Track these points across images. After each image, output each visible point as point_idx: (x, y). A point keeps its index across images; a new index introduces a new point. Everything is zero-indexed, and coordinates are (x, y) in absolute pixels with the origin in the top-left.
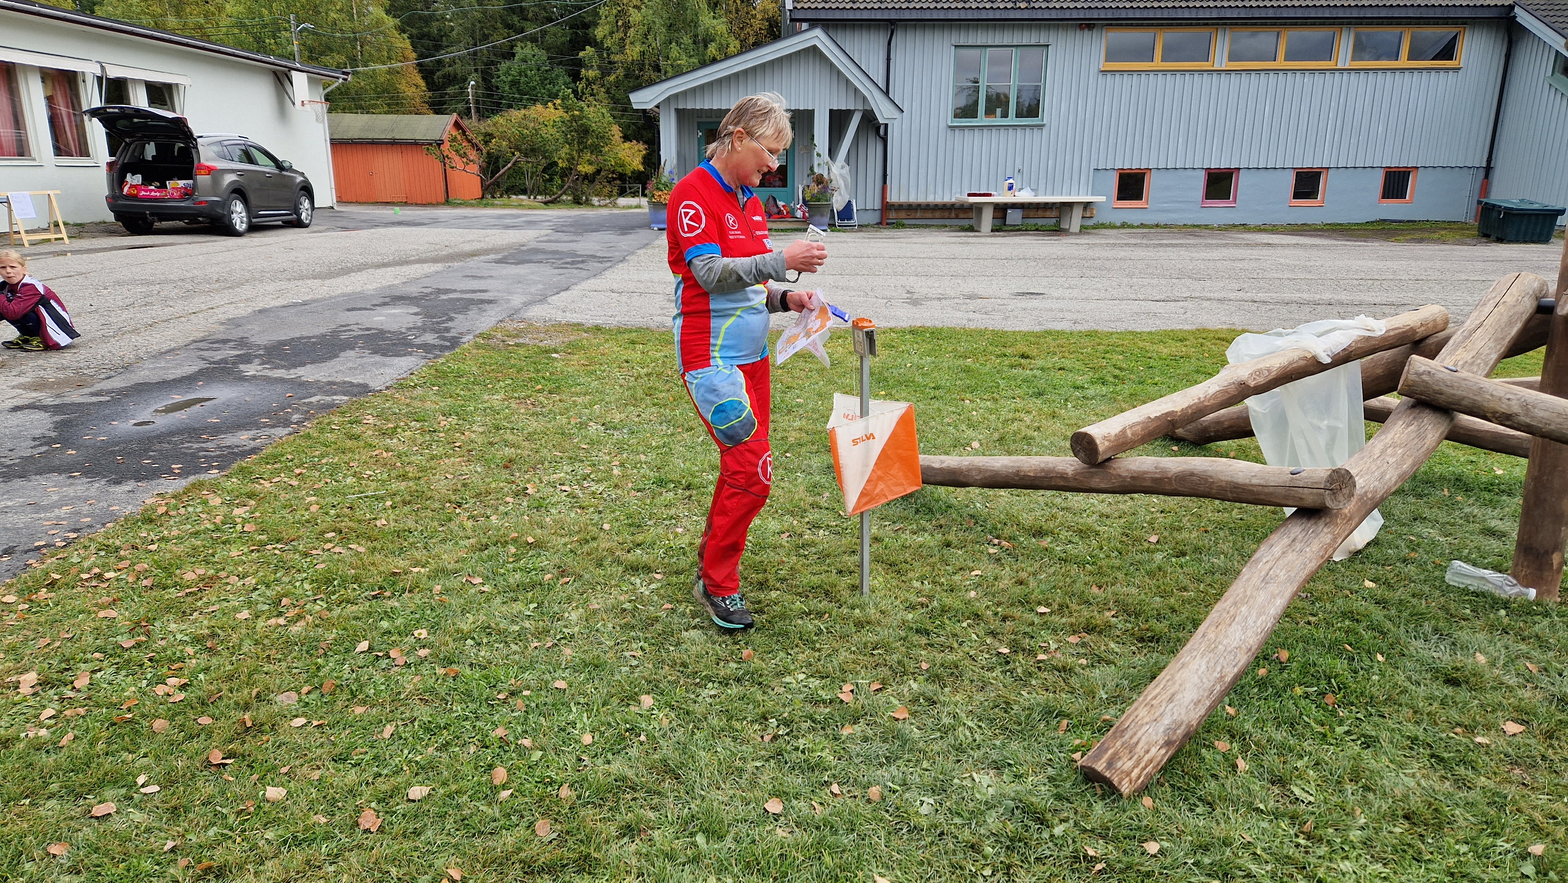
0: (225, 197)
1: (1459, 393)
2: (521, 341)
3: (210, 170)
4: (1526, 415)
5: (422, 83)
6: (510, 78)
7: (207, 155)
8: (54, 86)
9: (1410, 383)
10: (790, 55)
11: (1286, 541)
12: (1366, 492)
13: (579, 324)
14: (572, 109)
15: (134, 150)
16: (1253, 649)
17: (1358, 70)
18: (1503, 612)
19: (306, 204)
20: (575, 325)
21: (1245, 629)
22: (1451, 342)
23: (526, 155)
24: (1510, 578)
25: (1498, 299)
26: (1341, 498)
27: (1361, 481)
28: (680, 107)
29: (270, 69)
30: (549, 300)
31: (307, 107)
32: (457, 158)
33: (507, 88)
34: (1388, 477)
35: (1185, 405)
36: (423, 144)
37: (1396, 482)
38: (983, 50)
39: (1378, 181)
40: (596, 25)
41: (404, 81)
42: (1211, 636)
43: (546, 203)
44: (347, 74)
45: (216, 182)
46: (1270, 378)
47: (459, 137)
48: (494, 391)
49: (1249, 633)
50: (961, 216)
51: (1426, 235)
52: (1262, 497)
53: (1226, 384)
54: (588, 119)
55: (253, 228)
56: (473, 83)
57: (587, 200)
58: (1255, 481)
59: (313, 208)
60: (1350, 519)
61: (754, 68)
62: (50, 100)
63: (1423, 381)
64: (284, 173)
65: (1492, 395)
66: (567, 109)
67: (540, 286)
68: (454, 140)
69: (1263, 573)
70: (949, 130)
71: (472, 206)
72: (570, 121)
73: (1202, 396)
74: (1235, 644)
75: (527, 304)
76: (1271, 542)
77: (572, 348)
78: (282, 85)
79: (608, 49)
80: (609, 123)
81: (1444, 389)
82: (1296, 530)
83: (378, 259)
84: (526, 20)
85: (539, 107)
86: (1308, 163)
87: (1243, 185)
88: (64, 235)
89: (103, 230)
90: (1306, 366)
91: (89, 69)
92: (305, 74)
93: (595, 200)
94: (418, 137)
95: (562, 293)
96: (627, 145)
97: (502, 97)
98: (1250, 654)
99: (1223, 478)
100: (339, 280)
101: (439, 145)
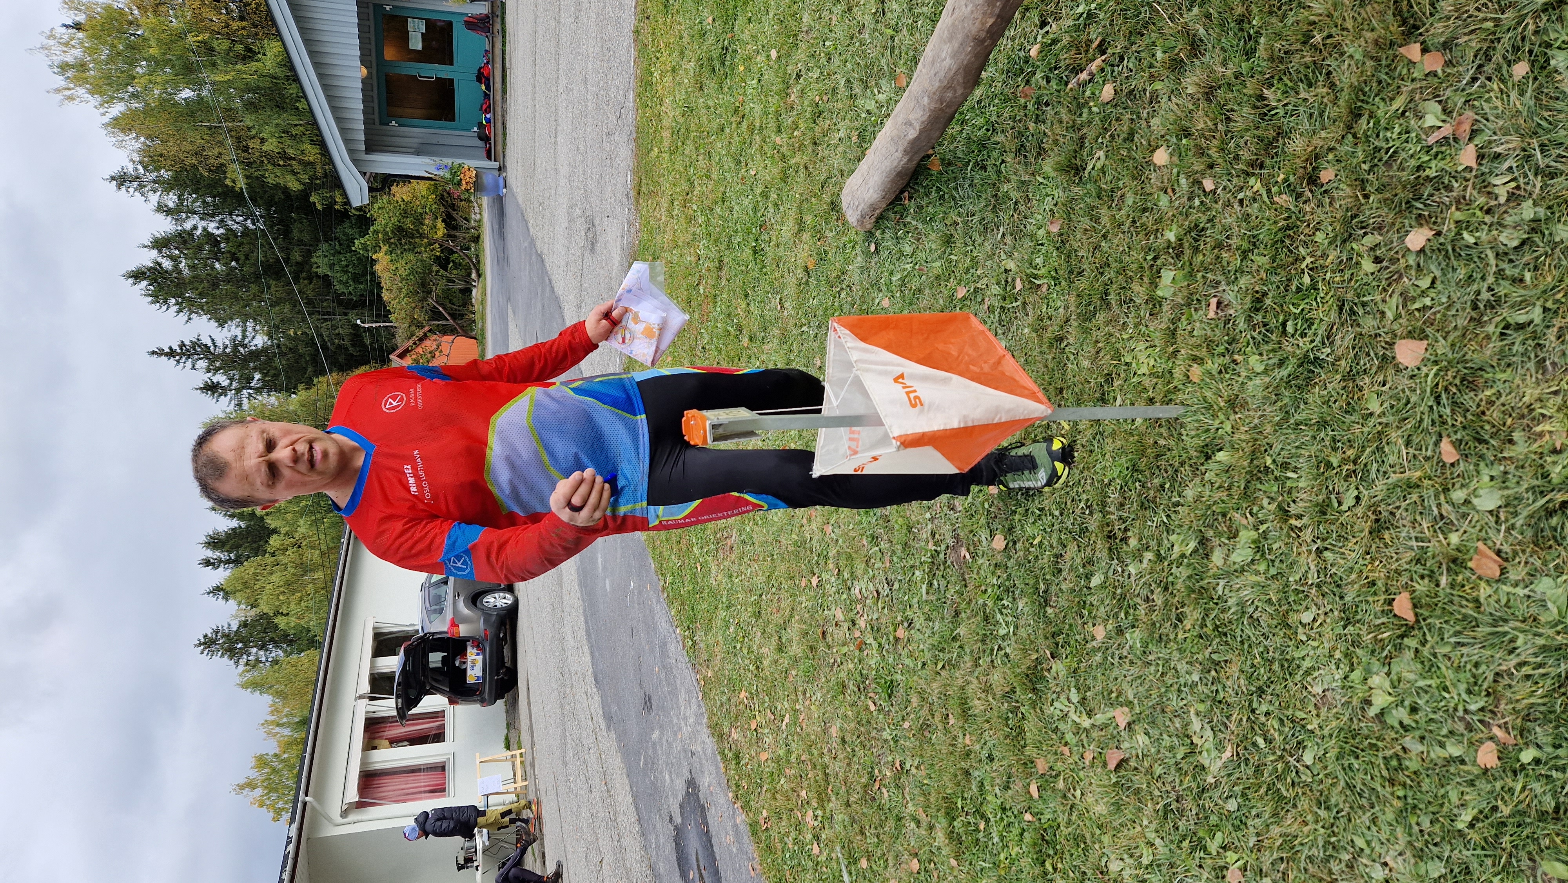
0: (480, 613)
3: (454, 624)
6: (351, 282)
7: (440, 626)
8: (381, 738)
14: (377, 239)
15: (437, 681)
23: (430, 292)
28: (363, 147)
33: (362, 286)
40: (286, 187)
43: (479, 276)
45: (465, 620)
54: (386, 225)
56: (359, 322)
57: (473, 228)
62: (395, 742)
66: (376, 248)
72: (390, 244)
80: (389, 202)
85: (378, 267)
88: (518, 752)
89: (513, 707)
91: (363, 708)
93: (473, 218)
97: (372, 292)
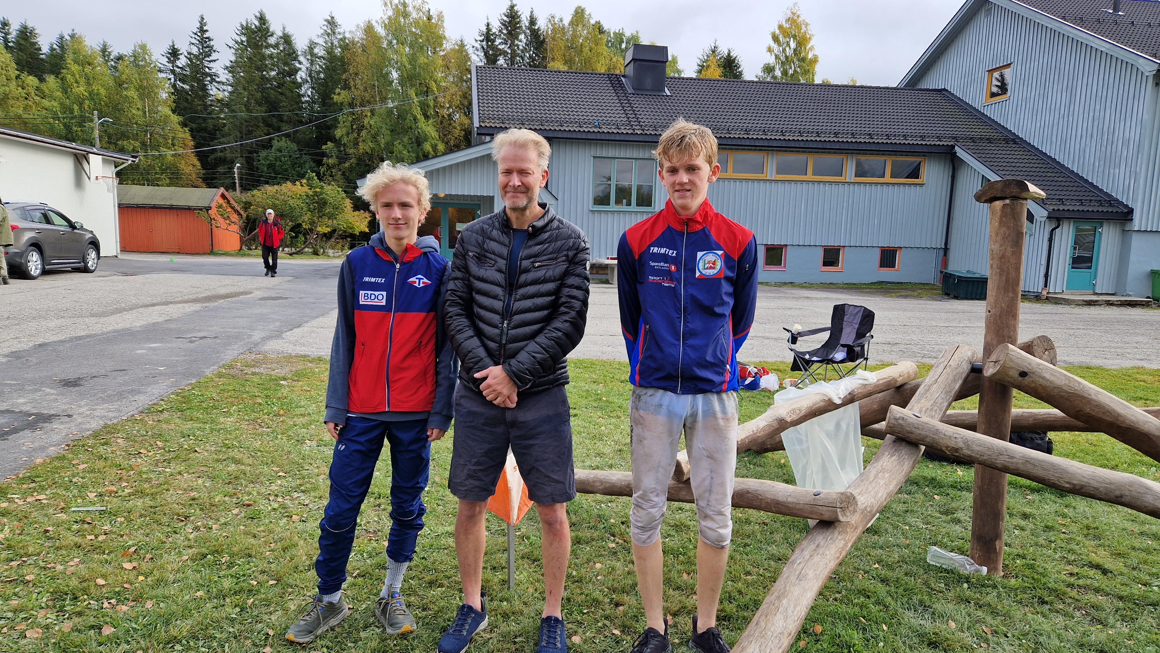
0: (24, 249)
1: (923, 433)
2: (257, 370)
4: (968, 449)
5: (198, 164)
6: (268, 162)
9: (891, 425)
10: (477, 158)
11: (813, 546)
12: (866, 507)
13: (305, 356)
14: (315, 187)
16: (792, 634)
17: (859, 183)
18: (966, 585)
19: (93, 255)
20: (302, 356)
21: (786, 618)
22: (917, 393)
24: (969, 559)
25: (946, 363)
26: (848, 514)
27: (862, 498)
29: (72, 153)
30: (284, 335)
31: (101, 181)
32: (221, 220)
33: (265, 169)
34: (880, 495)
35: (743, 437)
36: (195, 209)
37: (886, 498)
38: (613, 160)
39: (876, 256)
40: (336, 127)
41: (183, 162)
42: (763, 624)
44: (135, 157)
46: (801, 415)
47: (224, 205)
48: (228, 414)
49: (789, 621)
50: (601, 272)
51: (909, 293)
52: (795, 511)
53: (771, 420)
54: (327, 194)
55: (45, 272)
56: (238, 165)
57: (324, 252)
58: (790, 500)
59: (99, 257)
60: (856, 528)
61: (451, 166)
63: (900, 424)
64: (75, 231)
65: (945, 435)
66: (311, 187)
67: (278, 324)
68: (220, 206)
69: (797, 572)
70: (590, 213)
71: (231, 255)
72: (313, 196)
73: (755, 429)
74: (779, 631)
75: (265, 339)
76: (803, 547)
77: (298, 376)
78: (81, 164)
79: (344, 145)
80: (343, 198)
81: (913, 429)
82: (820, 538)
83: (149, 300)
84: (282, 121)
85: (289, 184)
86: (832, 242)
87: (790, 256)
90: (825, 406)
92: (100, 156)
93: (331, 252)
94: (191, 204)
95: (295, 330)
96: (356, 213)
97: (262, 176)
98: (790, 637)
99: (769, 497)
100: (112, 318)
101: (208, 210)
